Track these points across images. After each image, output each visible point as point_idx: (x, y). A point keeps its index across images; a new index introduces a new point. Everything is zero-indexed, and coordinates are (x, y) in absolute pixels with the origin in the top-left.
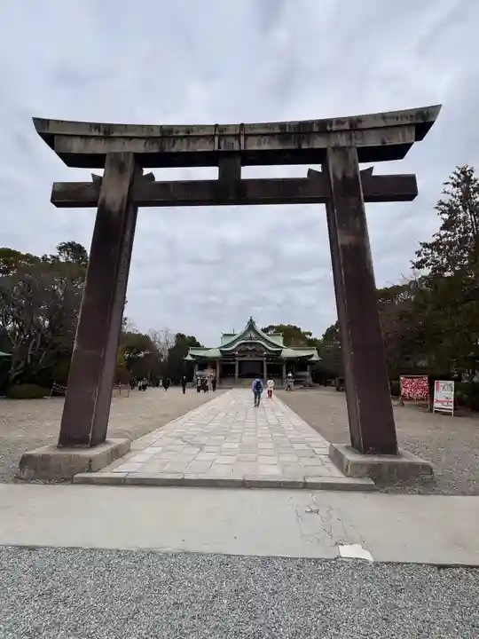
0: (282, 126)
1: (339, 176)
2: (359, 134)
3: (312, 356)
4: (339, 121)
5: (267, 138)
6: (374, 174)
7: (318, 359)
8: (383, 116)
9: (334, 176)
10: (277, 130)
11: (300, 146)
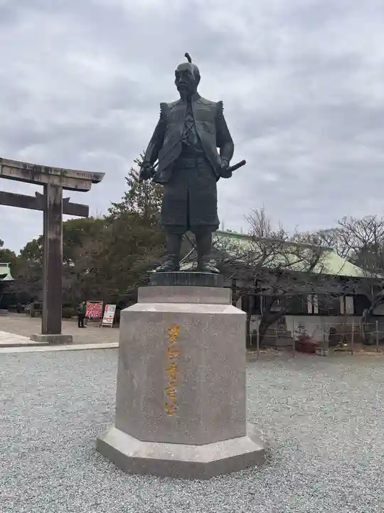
0: (25, 165)
1: (52, 202)
2: (65, 179)
3: (5, 275)
4: (56, 170)
5: (15, 170)
6: (70, 202)
7: (11, 279)
8: (78, 173)
9: (50, 202)
10: (22, 167)
11: (33, 178)
